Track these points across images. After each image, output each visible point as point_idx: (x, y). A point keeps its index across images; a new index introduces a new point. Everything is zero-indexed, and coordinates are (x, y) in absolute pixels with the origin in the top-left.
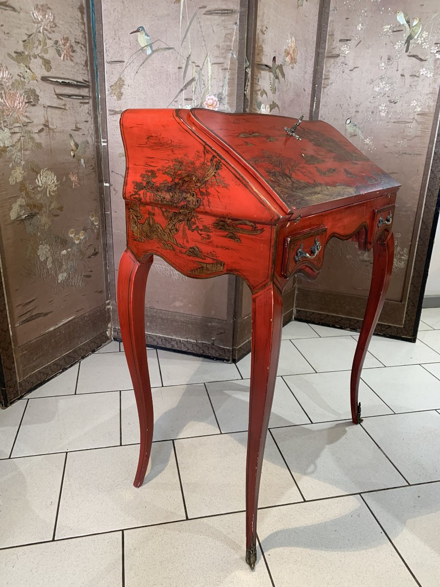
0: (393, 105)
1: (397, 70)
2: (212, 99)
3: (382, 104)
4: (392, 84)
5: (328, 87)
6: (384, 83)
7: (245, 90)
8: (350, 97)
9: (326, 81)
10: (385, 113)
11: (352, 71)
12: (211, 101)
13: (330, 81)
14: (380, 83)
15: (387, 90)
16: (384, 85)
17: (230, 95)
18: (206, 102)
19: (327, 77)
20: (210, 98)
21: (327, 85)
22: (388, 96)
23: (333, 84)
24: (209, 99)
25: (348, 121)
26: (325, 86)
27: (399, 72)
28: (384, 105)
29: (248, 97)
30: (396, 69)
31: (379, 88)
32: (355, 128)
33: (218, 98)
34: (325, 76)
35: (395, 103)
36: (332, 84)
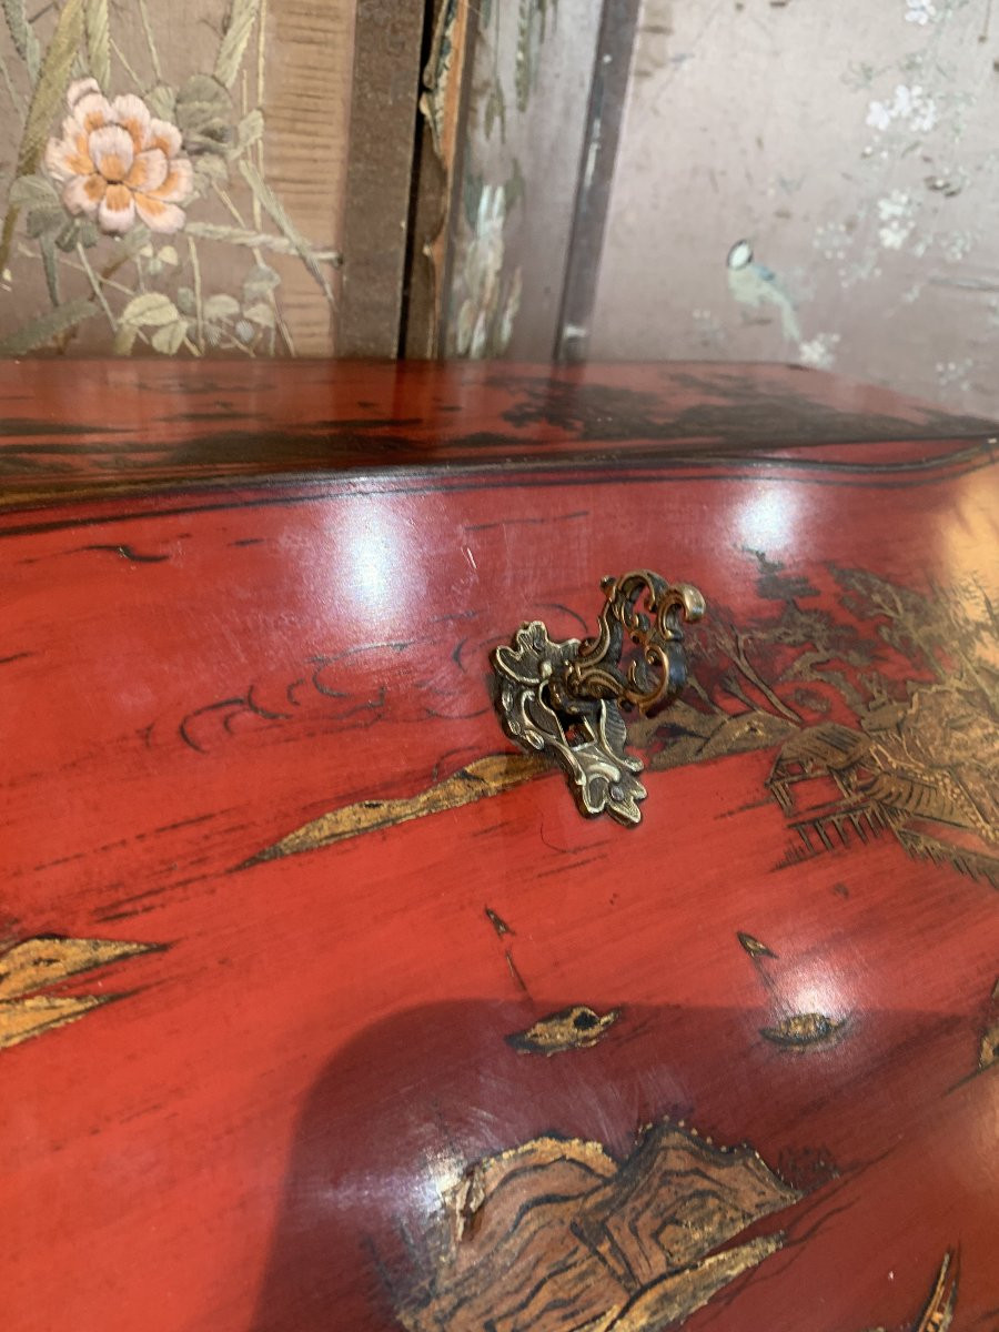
0: (939, 199)
1: (982, 39)
2: (131, 128)
3: (895, 193)
4: (948, 99)
5: (662, 76)
6: (917, 90)
7: (423, 89)
8: (760, 142)
9: (655, 41)
10: (905, 233)
11: (779, 10)
12: (124, 141)
13: (672, 46)
14: (901, 91)
15: (927, 124)
16: (917, 103)
17: (289, 113)
18: (69, 145)
19: (659, 22)
20: (110, 113)
21: (659, 65)
22: (927, 160)
23: (686, 66)
24: (96, 124)
25: (740, 255)
26: (647, 66)
27: (988, 46)
28: (904, 199)
29: (446, 147)
30: (981, 32)
31: (894, 113)
32: (766, 288)
33: (176, 122)
34: (653, 13)
35: (952, 194)
36: (679, 59)
